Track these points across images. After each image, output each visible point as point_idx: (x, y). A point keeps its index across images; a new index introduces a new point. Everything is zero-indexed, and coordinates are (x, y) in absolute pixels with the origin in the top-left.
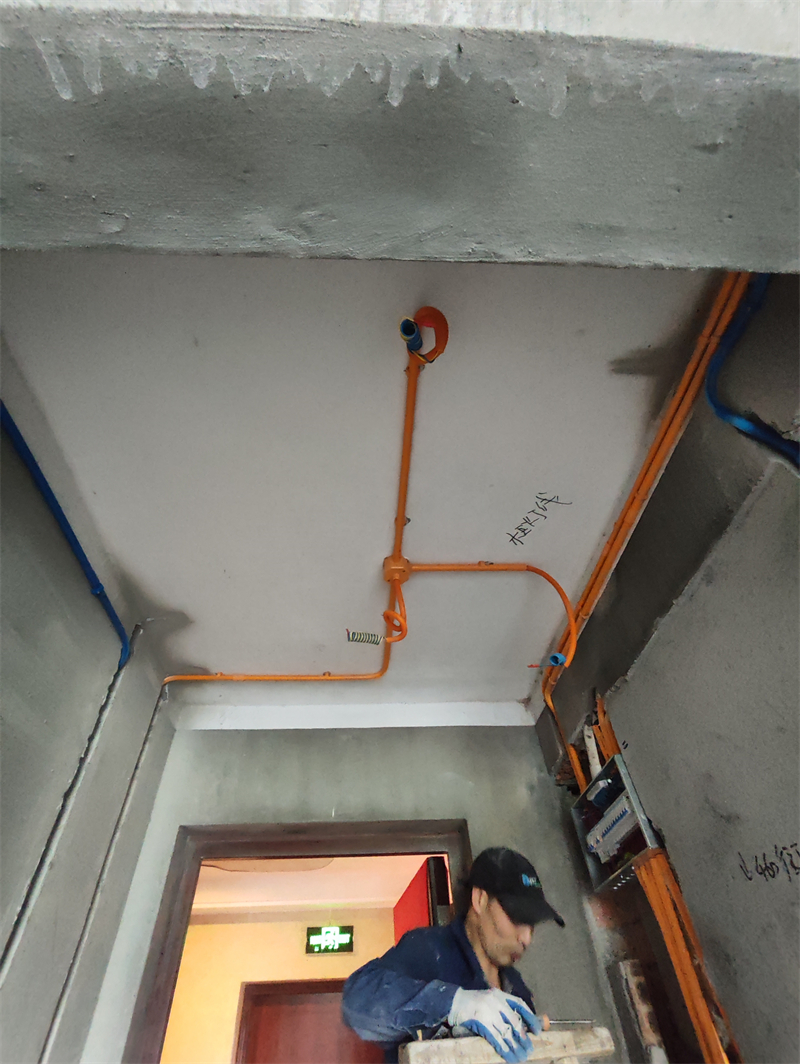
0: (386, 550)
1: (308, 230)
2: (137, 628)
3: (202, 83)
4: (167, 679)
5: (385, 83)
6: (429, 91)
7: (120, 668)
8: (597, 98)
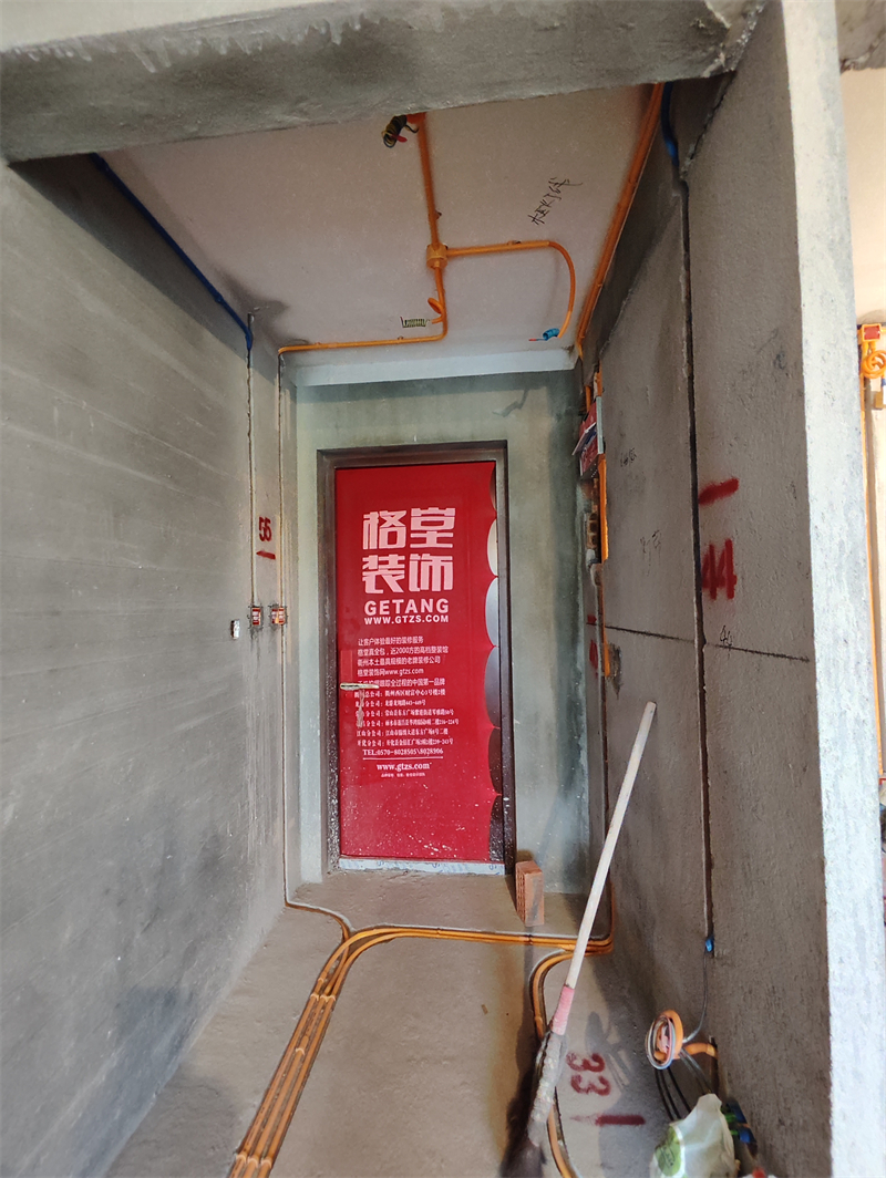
0: (428, 241)
1: (306, 114)
2: (249, 316)
3: (223, 51)
4: (280, 350)
5: (328, 32)
6: (356, 32)
7: (249, 350)
8: (463, 18)
